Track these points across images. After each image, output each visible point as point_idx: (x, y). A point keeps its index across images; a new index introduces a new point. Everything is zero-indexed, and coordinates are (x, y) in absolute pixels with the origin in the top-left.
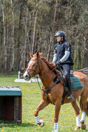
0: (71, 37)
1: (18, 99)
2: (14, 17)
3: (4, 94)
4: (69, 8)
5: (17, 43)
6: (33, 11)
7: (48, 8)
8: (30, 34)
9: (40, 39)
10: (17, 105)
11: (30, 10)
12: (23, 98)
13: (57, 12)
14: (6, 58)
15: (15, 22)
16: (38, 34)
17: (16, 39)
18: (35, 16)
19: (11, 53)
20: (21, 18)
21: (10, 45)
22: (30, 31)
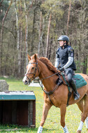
0: (85, 40)
1: (31, 104)
2: (28, 21)
3: (18, 99)
4: (82, 11)
5: (31, 47)
6: (47, 15)
7: (61, 12)
8: (43, 38)
9: (54, 43)
10: (31, 109)
11: (44, 14)
12: (36, 102)
13: (70, 16)
14: (19, 62)
15: (29, 25)
16: (52, 38)
17: (30, 43)
18: (48, 20)
19: (25, 57)
20: (34, 22)
21: (23, 49)
22: (44, 35)
